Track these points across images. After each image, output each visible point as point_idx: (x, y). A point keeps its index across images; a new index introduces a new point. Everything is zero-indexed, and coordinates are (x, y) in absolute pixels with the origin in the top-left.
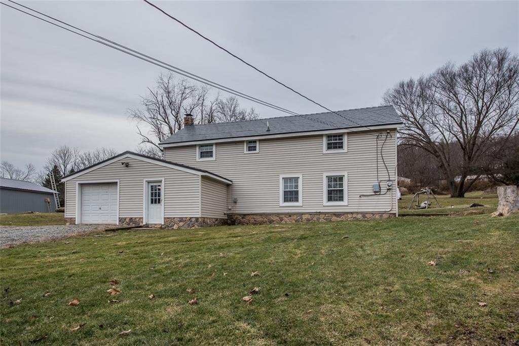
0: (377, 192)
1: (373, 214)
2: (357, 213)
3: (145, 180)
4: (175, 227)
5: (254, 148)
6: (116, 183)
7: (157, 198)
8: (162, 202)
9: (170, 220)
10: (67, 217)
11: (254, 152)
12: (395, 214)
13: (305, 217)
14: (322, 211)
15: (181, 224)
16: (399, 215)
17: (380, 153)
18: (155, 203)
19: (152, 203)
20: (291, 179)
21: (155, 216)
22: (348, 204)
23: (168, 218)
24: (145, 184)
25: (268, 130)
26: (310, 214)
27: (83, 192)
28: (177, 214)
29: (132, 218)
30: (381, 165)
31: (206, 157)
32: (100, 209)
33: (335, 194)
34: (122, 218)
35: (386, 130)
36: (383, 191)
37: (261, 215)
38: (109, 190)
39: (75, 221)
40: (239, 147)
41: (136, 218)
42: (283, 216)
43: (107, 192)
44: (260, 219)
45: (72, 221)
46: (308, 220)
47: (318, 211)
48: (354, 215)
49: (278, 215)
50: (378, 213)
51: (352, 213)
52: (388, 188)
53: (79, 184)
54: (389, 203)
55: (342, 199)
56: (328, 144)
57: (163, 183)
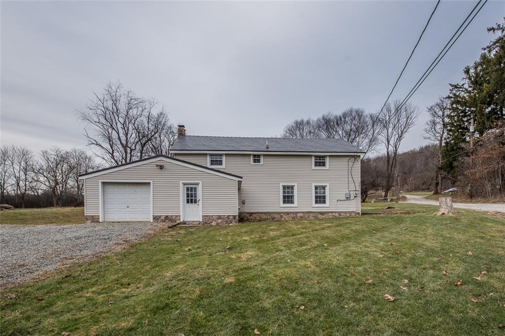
0: (348, 198)
1: (345, 213)
2: (335, 212)
3: (181, 182)
4: (214, 223)
5: (259, 161)
6: (150, 183)
7: (193, 198)
8: (200, 202)
9: (208, 217)
10: (87, 215)
11: (259, 164)
12: (359, 213)
13: (299, 215)
14: (312, 211)
15: (220, 221)
16: (362, 214)
17: (350, 171)
18: (192, 202)
19: (188, 202)
20: (288, 187)
21: (193, 214)
22: (329, 206)
23: (206, 216)
24: (181, 185)
25: (267, 148)
26: (303, 213)
27: (105, 190)
28: (214, 212)
29: (167, 216)
30: (351, 179)
31: (215, 164)
32: (128, 207)
33: (320, 199)
34: (156, 216)
35: (353, 156)
36: (352, 197)
37: (265, 213)
38: (140, 190)
39: (99, 219)
40: (246, 159)
41: (172, 216)
42: (282, 214)
43: (135, 191)
44: (264, 217)
45: (95, 219)
46: (301, 217)
47: (309, 211)
48: (334, 214)
49: (278, 213)
50: (349, 212)
51: (332, 212)
52: (355, 195)
53: (102, 182)
54: (355, 206)
55: (324, 202)
56: (315, 162)
57: (200, 185)
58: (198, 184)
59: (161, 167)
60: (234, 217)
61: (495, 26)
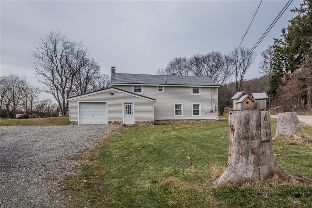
0: (211, 112)
1: (210, 120)
2: (204, 120)
3: (123, 102)
4: (141, 125)
5: (161, 90)
6: (106, 103)
7: (129, 111)
8: (134, 114)
9: (138, 122)
10: (71, 120)
11: (162, 91)
12: (217, 120)
13: (185, 121)
14: (192, 119)
15: (144, 124)
16: (219, 121)
17: (212, 96)
18: (129, 114)
19: (126, 114)
20: (178, 105)
21: (130, 120)
22: (201, 116)
23: (137, 121)
24: (123, 104)
25: (166, 82)
26: (187, 120)
27: (80, 106)
28: (141, 119)
29: (116, 121)
30: (213, 101)
31: (137, 92)
32: (93, 116)
33: (196, 112)
34: (110, 121)
35: (214, 87)
36: (214, 111)
37: (165, 120)
38: (100, 106)
39: (78, 123)
40: (155, 89)
41: (118, 121)
42: (175, 121)
43: (97, 107)
44: (165, 122)
45: (75, 123)
46: (186, 123)
47: (190, 119)
48: (203, 121)
49: (173, 120)
50: (212, 120)
51: (203, 120)
52: (215, 110)
53: (79, 102)
54: (215, 116)
55: (198, 114)
56: (193, 91)
57: (133, 104)
58: (132, 103)
59: (112, 94)
60: (152, 122)
61: (295, 9)
